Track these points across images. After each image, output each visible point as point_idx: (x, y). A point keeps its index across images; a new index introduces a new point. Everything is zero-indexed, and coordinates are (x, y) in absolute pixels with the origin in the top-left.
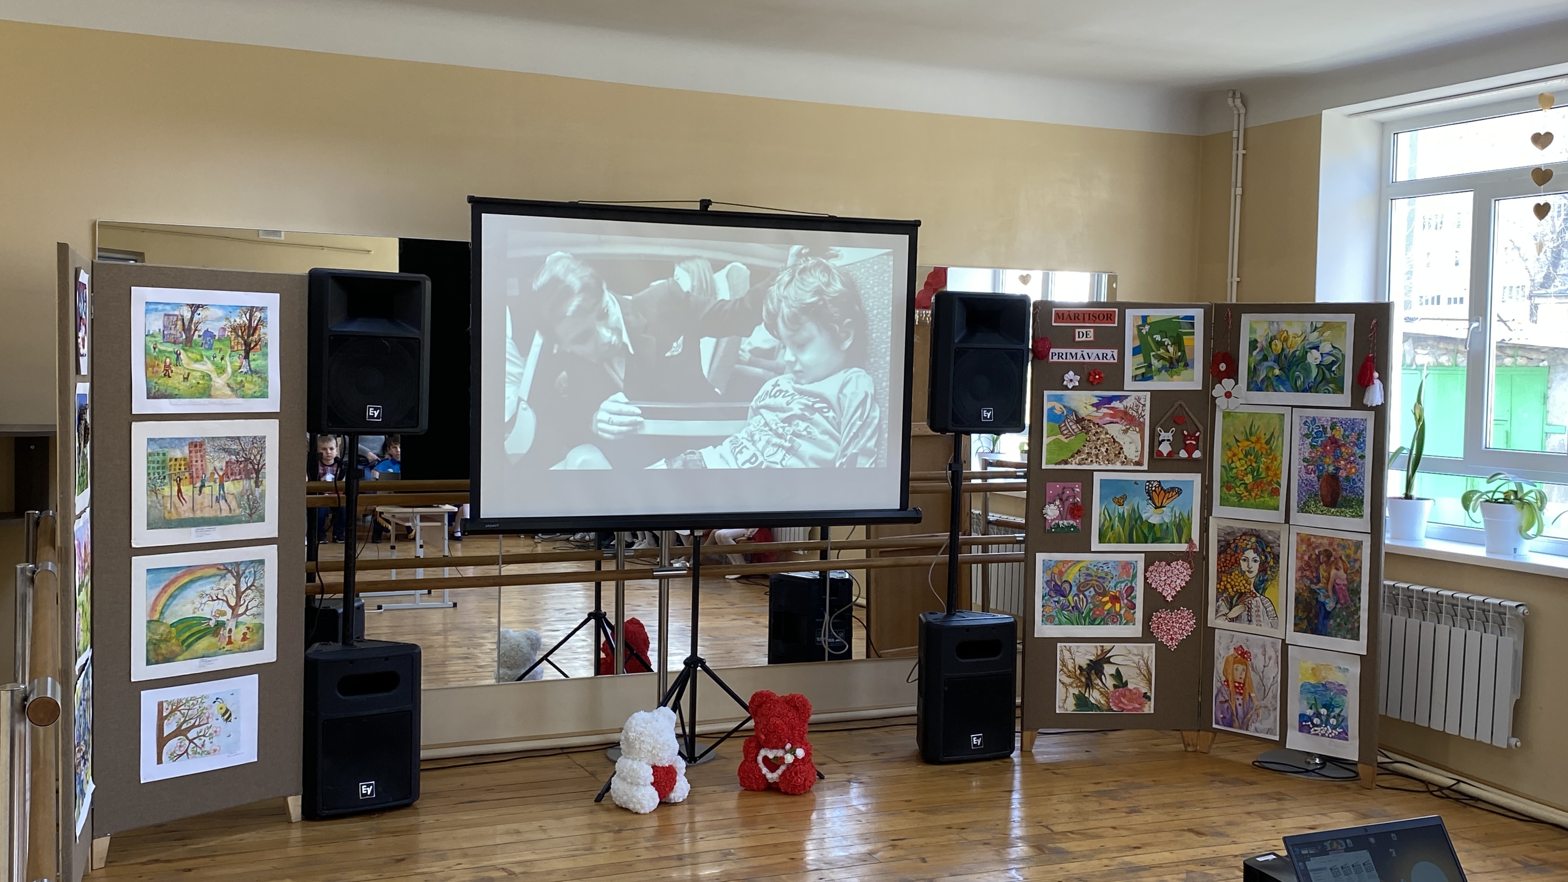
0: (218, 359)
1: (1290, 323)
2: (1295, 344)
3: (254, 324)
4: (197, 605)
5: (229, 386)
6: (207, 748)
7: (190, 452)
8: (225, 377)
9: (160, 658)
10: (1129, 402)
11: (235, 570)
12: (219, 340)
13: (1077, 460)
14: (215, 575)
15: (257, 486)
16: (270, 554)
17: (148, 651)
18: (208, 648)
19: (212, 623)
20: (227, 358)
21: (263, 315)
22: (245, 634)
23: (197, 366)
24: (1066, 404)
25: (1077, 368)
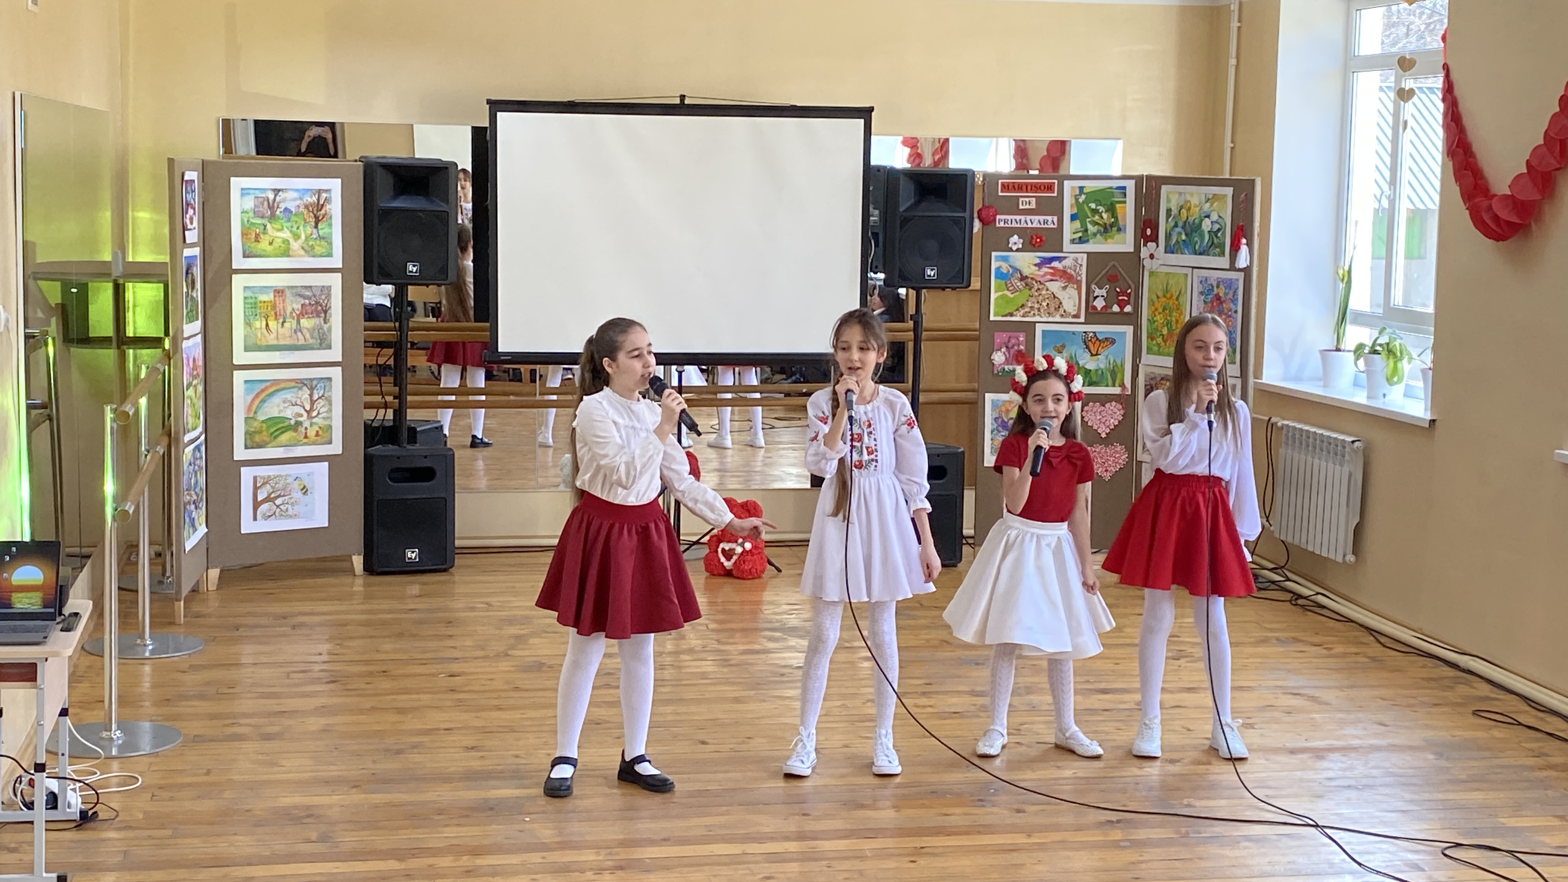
0: (295, 229)
1: (1192, 195)
2: (1195, 213)
3: (321, 202)
4: (281, 408)
5: (303, 248)
6: (290, 512)
7: (275, 296)
8: (300, 241)
9: (255, 445)
10: (1066, 263)
11: (309, 384)
12: (295, 214)
13: (1021, 313)
14: (294, 387)
15: (325, 322)
16: (336, 373)
17: (246, 439)
18: (290, 440)
19: (293, 422)
20: (301, 228)
21: (328, 195)
22: (317, 432)
23: (279, 234)
24: (1012, 264)
25: (1021, 232)
